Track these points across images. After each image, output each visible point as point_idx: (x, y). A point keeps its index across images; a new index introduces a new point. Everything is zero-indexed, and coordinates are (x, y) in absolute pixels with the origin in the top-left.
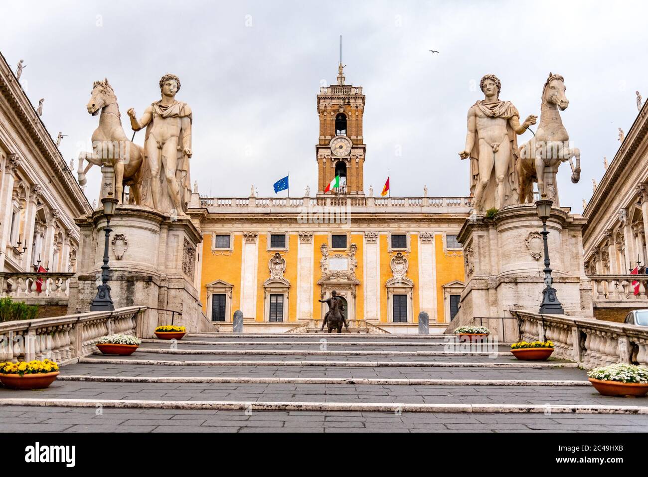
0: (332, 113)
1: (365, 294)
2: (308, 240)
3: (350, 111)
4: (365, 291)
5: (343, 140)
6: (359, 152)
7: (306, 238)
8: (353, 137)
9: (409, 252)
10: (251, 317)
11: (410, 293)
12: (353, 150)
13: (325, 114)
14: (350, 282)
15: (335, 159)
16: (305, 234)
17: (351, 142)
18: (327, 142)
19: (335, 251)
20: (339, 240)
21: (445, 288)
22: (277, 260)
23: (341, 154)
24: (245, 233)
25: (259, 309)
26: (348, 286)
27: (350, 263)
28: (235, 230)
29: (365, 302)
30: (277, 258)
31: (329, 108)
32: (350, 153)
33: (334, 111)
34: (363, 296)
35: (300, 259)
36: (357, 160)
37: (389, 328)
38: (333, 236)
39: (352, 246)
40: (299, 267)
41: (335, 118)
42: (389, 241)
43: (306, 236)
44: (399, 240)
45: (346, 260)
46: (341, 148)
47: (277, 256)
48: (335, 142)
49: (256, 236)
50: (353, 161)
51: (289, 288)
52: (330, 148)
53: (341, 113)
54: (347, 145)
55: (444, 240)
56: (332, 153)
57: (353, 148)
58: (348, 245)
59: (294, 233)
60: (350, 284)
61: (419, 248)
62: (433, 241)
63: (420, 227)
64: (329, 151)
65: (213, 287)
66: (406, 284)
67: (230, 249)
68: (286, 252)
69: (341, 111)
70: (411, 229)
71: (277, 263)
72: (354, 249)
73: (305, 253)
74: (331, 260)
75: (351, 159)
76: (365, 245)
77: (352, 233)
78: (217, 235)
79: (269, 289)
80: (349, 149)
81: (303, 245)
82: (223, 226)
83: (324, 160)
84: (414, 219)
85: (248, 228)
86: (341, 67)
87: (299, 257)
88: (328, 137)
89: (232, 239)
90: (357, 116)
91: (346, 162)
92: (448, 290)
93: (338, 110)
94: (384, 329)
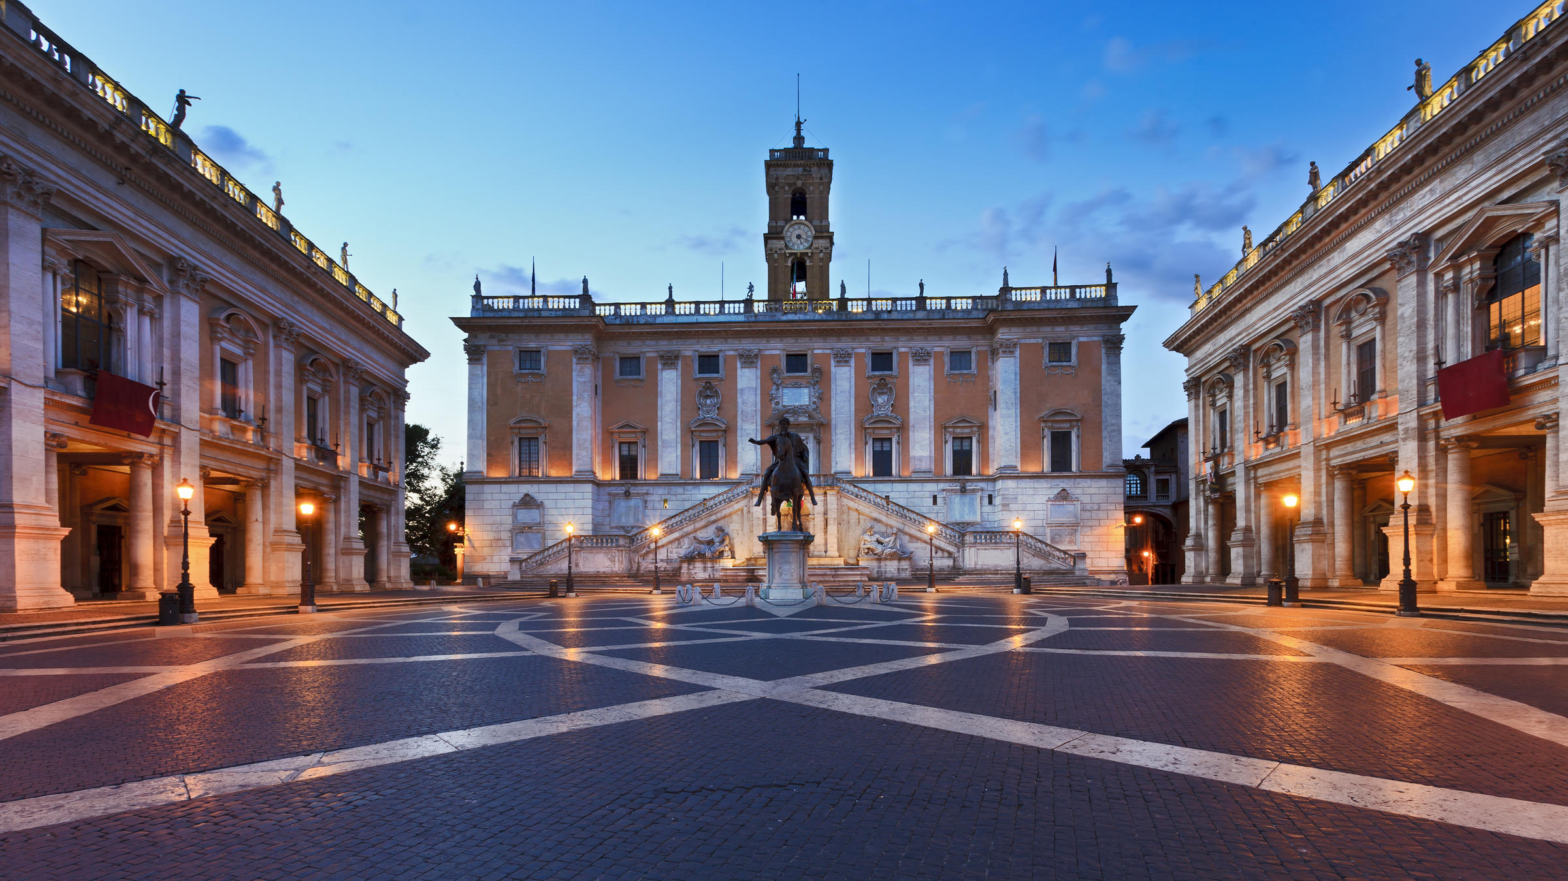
0: (787, 188)
1: (833, 438)
2: (752, 362)
3: (812, 184)
4: (833, 433)
5: (802, 227)
6: (822, 243)
7: (749, 359)
8: (816, 223)
9: (896, 377)
10: (674, 472)
11: (896, 436)
12: (816, 241)
13: (777, 188)
14: (812, 421)
15: (791, 254)
16: (747, 353)
17: (812, 228)
18: (779, 230)
19: (790, 377)
20: (796, 362)
21: (945, 428)
22: (708, 392)
23: (799, 247)
24: (661, 353)
25: (686, 461)
26: (809, 427)
27: (813, 394)
28: (648, 350)
29: (834, 449)
30: (708, 388)
31: (782, 181)
32: (812, 245)
33: (789, 185)
34: (830, 440)
35: (742, 390)
36: (821, 255)
37: (867, 485)
38: (787, 355)
39: (815, 370)
40: (739, 400)
41: (790, 196)
42: (868, 361)
43: (749, 357)
44: (882, 360)
45: (806, 391)
46: (799, 236)
47: (708, 385)
48: (791, 230)
49: (677, 357)
50: (815, 257)
51: (725, 431)
52: (783, 238)
53: (799, 188)
54: (808, 232)
55: (947, 359)
56: (786, 246)
57: (815, 238)
58: (809, 369)
59: (732, 353)
60: (812, 425)
61: (911, 371)
62: (932, 361)
63: (912, 340)
64: (783, 242)
65: (620, 433)
66: (891, 422)
67: (640, 377)
68: (721, 380)
69: (799, 183)
70: (900, 344)
71: (708, 397)
72: (817, 374)
73: (747, 380)
74: (786, 391)
75: (812, 253)
76: (833, 369)
77: (816, 351)
78: (621, 358)
79: (697, 434)
80: (810, 239)
81: (744, 370)
82: (629, 343)
83: (776, 255)
84: (905, 329)
85: (665, 346)
86: (798, 124)
87: (739, 386)
88: (781, 223)
89: (643, 362)
90: (821, 192)
91: (806, 258)
92: (951, 430)
93: (795, 184)
94: (859, 485)
